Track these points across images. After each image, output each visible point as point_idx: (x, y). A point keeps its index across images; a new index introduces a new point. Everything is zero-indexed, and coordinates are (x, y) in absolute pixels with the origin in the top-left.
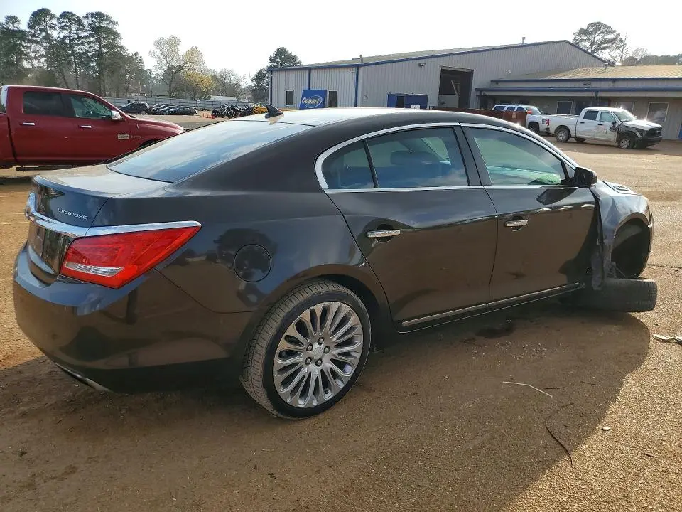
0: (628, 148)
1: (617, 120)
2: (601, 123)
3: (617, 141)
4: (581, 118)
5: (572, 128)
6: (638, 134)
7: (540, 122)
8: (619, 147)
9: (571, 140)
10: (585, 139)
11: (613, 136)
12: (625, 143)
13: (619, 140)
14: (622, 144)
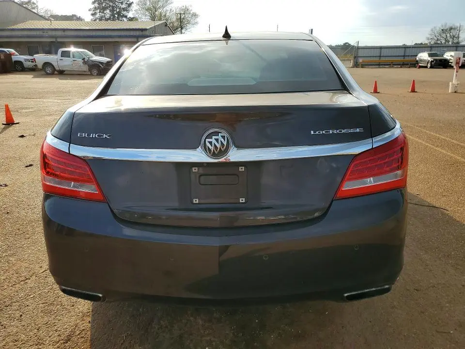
0: (97, 75)
1: (84, 56)
2: (74, 59)
3: (89, 71)
4: (59, 56)
5: (55, 64)
6: (101, 66)
7: (23, 60)
8: (91, 75)
9: (56, 72)
10: (64, 71)
11: (85, 68)
12: (95, 72)
13: (90, 70)
14: (93, 73)
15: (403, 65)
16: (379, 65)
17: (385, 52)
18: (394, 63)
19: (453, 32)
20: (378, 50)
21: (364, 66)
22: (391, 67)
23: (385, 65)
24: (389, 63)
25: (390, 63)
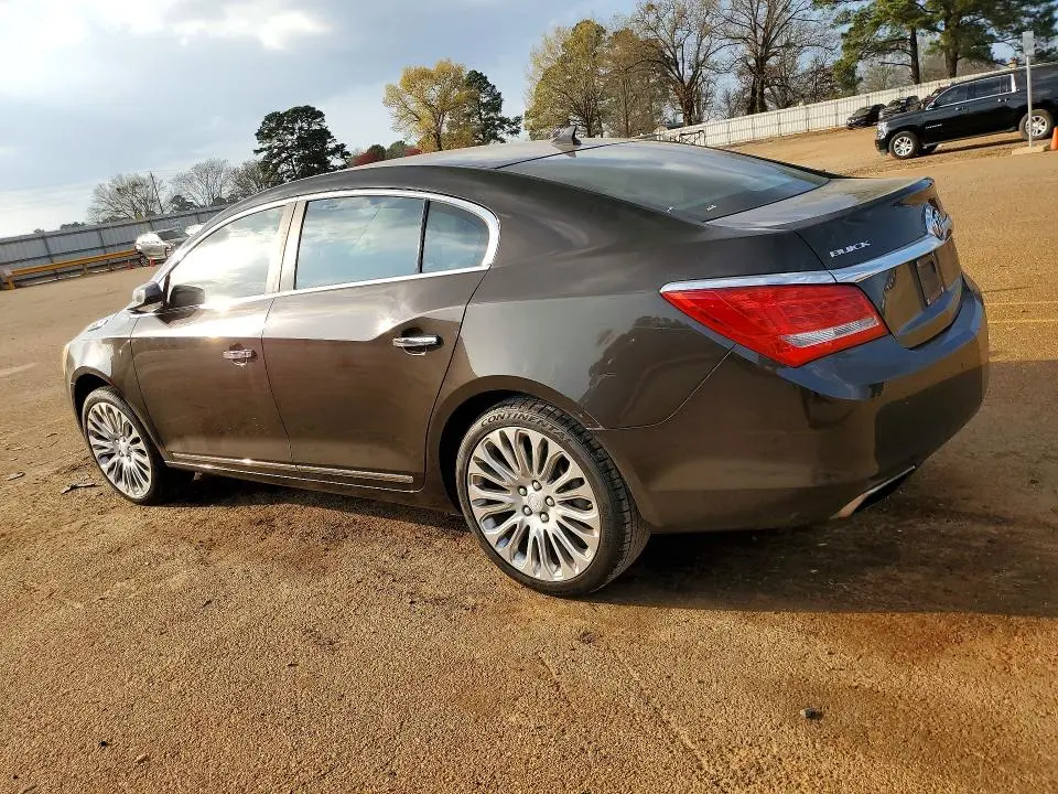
15: (111, 266)
16: (56, 275)
17: (56, 246)
18: (88, 266)
19: (141, 193)
20: (40, 243)
21: (23, 284)
22: (84, 275)
23: (69, 272)
24: (77, 268)
25: (81, 267)
